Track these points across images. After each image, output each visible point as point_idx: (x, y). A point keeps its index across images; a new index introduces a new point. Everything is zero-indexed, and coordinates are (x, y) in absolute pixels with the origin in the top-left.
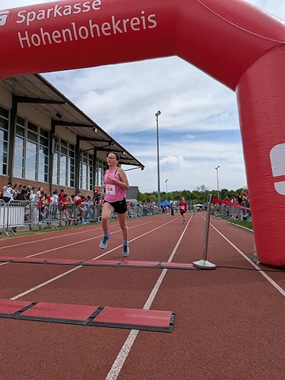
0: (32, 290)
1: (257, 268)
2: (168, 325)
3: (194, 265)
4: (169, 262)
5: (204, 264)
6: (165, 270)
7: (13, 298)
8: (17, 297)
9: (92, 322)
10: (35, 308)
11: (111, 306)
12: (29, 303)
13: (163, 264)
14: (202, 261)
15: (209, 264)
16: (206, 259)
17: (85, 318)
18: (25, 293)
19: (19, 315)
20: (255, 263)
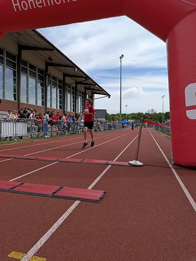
0: (24, 175)
1: (171, 166)
2: (98, 199)
3: (129, 163)
4: (115, 161)
5: (136, 163)
6: (110, 166)
7: (11, 180)
8: (13, 180)
9: (54, 196)
10: (22, 187)
11: (69, 187)
12: (19, 183)
13: (110, 162)
14: (135, 161)
15: (139, 163)
16: (137, 160)
17: (50, 193)
18: (19, 177)
19: (12, 190)
20: (171, 163)
